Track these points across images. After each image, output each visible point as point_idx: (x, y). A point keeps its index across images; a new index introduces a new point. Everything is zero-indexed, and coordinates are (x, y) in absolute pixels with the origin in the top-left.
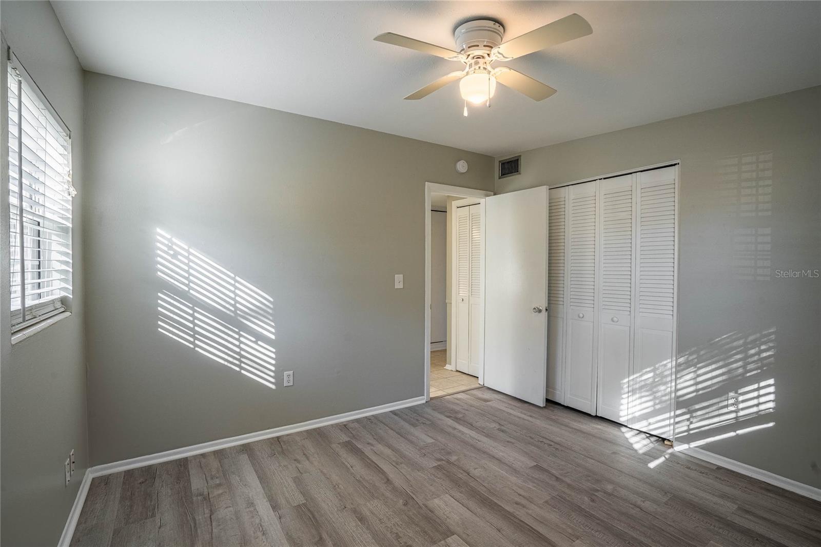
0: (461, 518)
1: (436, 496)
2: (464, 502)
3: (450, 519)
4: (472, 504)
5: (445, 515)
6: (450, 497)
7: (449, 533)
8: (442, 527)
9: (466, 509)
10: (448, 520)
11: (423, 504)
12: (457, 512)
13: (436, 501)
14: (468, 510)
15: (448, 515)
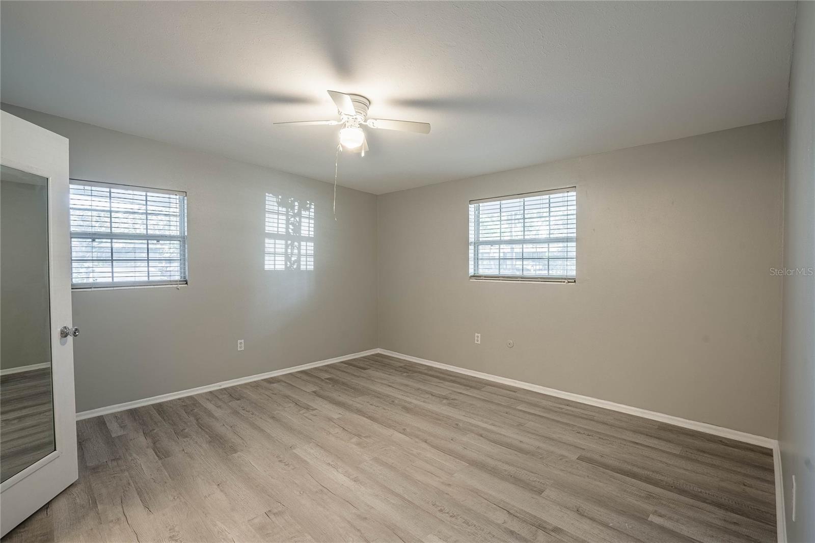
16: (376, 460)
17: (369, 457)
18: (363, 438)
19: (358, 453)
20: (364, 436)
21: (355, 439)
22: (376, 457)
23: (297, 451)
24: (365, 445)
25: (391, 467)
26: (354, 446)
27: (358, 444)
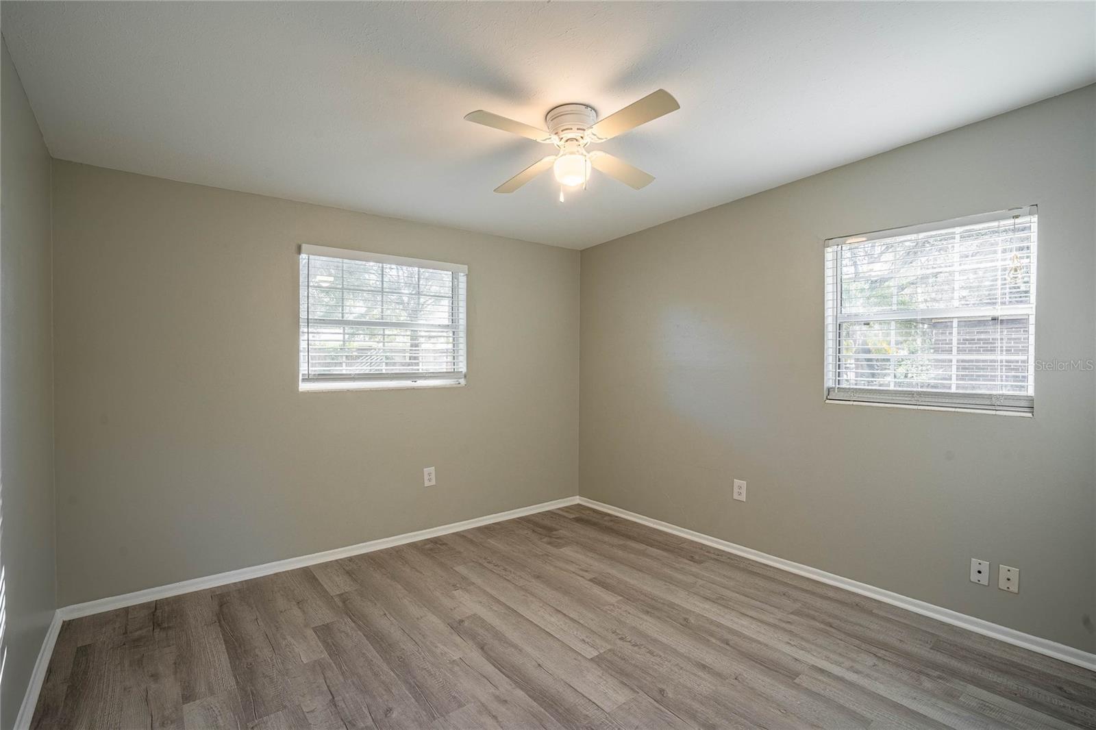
0: (584, 677)
1: (624, 706)
2: (582, 701)
3: (598, 676)
4: (570, 698)
5: (605, 680)
6: (602, 706)
7: (597, 661)
8: (606, 665)
9: (578, 689)
10: (599, 674)
11: (638, 693)
12: (590, 685)
13: (621, 699)
14: (576, 688)
15: (602, 680)
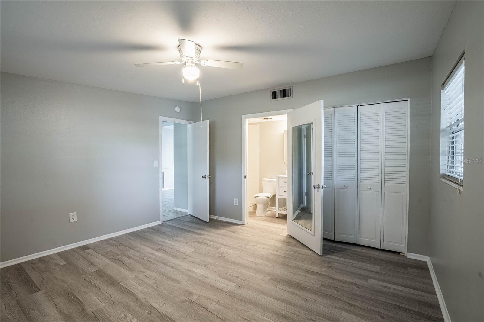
16: (178, 282)
17: (182, 283)
18: (188, 300)
19: (190, 286)
20: (187, 303)
21: (194, 298)
22: (178, 284)
23: (234, 285)
24: (186, 293)
25: (169, 278)
26: (194, 291)
27: (191, 294)
